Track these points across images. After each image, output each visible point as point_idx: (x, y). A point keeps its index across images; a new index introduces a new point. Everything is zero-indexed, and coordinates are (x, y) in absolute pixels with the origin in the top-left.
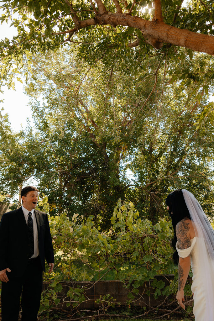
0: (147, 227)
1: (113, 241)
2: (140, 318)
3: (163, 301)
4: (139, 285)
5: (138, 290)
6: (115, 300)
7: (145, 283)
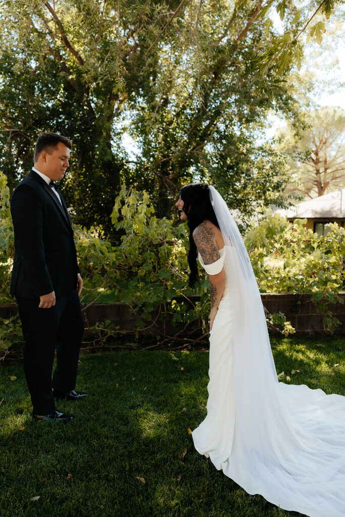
0: (166, 230)
1: (114, 248)
2: (152, 349)
3: (183, 329)
4: (152, 309)
5: (150, 315)
6: (118, 327)
7: (159, 307)
